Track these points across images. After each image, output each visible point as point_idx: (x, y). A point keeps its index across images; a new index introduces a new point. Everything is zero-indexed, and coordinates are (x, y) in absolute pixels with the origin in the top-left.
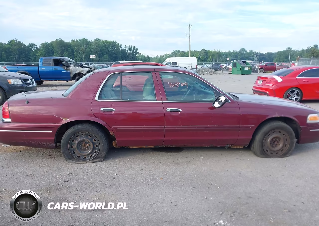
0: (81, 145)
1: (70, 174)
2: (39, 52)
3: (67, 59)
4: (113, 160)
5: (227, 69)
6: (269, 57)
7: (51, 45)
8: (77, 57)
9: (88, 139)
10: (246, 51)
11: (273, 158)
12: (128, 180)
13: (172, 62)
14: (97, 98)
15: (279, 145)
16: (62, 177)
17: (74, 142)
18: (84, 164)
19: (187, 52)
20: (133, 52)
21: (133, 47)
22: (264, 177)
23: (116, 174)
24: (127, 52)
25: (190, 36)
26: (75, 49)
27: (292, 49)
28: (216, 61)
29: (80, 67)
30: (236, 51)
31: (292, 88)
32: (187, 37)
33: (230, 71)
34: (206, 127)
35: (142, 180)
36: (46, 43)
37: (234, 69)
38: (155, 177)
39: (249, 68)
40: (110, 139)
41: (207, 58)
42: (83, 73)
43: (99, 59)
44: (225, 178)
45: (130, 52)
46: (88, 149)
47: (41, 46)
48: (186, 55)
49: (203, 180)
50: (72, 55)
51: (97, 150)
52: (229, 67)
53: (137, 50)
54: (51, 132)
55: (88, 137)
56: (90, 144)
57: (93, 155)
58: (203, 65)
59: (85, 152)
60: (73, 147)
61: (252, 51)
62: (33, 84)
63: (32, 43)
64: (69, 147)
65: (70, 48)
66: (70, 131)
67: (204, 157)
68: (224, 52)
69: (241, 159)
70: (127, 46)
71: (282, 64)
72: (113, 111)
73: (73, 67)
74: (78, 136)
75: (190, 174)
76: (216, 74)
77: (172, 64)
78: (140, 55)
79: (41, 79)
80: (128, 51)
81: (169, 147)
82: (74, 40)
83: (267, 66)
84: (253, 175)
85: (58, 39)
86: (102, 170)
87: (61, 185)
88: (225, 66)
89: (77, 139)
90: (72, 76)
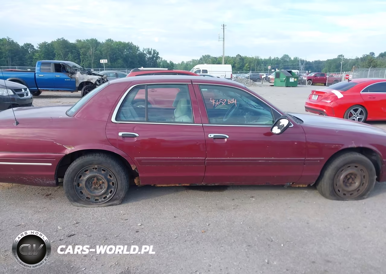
0: (92, 183)
1: (77, 223)
2: (36, 54)
3: (71, 63)
4: (134, 203)
5: (267, 79)
6: (316, 66)
7: (52, 45)
8: (84, 61)
9: (101, 174)
10: (290, 58)
11: (347, 200)
12: (157, 234)
13: (201, 70)
14: (113, 119)
15: (355, 183)
16: (65, 228)
17: (81, 178)
18: (95, 208)
19: (219, 58)
20: (153, 57)
21: (154, 50)
22: (341, 230)
23: (141, 224)
24: (145, 57)
25: (224, 38)
26: (81, 52)
27: (344, 57)
28: (253, 70)
29: (88, 74)
30: (277, 58)
31: (355, 106)
32: (220, 39)
33: (271, 82)
34: (261, 159)
35: (177, 234)
36: (45, 43)
37: (277, 80)
38: (194, 229)
39: (295, 79)
40: (131, 175)
41: (243, 66)
42: (92, 81)
43: (112, 65)
44: (288, 231)
45: (149, 56)
46: (101, 188)
47: (39, 46)
48: (217, 62)
49: (259, 234)
50: (77, 58)
51: (113, 190)
52: (270, 78)
53: (158, 53)
54: (51, 164)
55: (101, 171)
56: (103, 181)
57: (108, 196)
58: (238, 75)
59: (97, 191)
60: (81, 185)
61: (296, 58)
62: (27, 95)
63: (28, 43)
64: (75, 185)
65: (75, 50)
66: (76, 164)
67: (256, 199)
68: (263, 58)
69: (304, 202)
70: (146, 49)
71: (332, 75)
72: (136, 136)
73: (79, 74)
74: (87, 170)
75: (241, 224)
76: (256, 85)
77: (201, 72)
78: (161, 60)
79: (38, 88)
80: (147, 55)
81: (209, 185)
82: (80, 41)
83: (316, 77)
84: (326, 226)
85: (60, 39)
86: (120, 217)
87: (64, 242)
88: (265, 76)
89: (86, 174)
90: (77, 85)
